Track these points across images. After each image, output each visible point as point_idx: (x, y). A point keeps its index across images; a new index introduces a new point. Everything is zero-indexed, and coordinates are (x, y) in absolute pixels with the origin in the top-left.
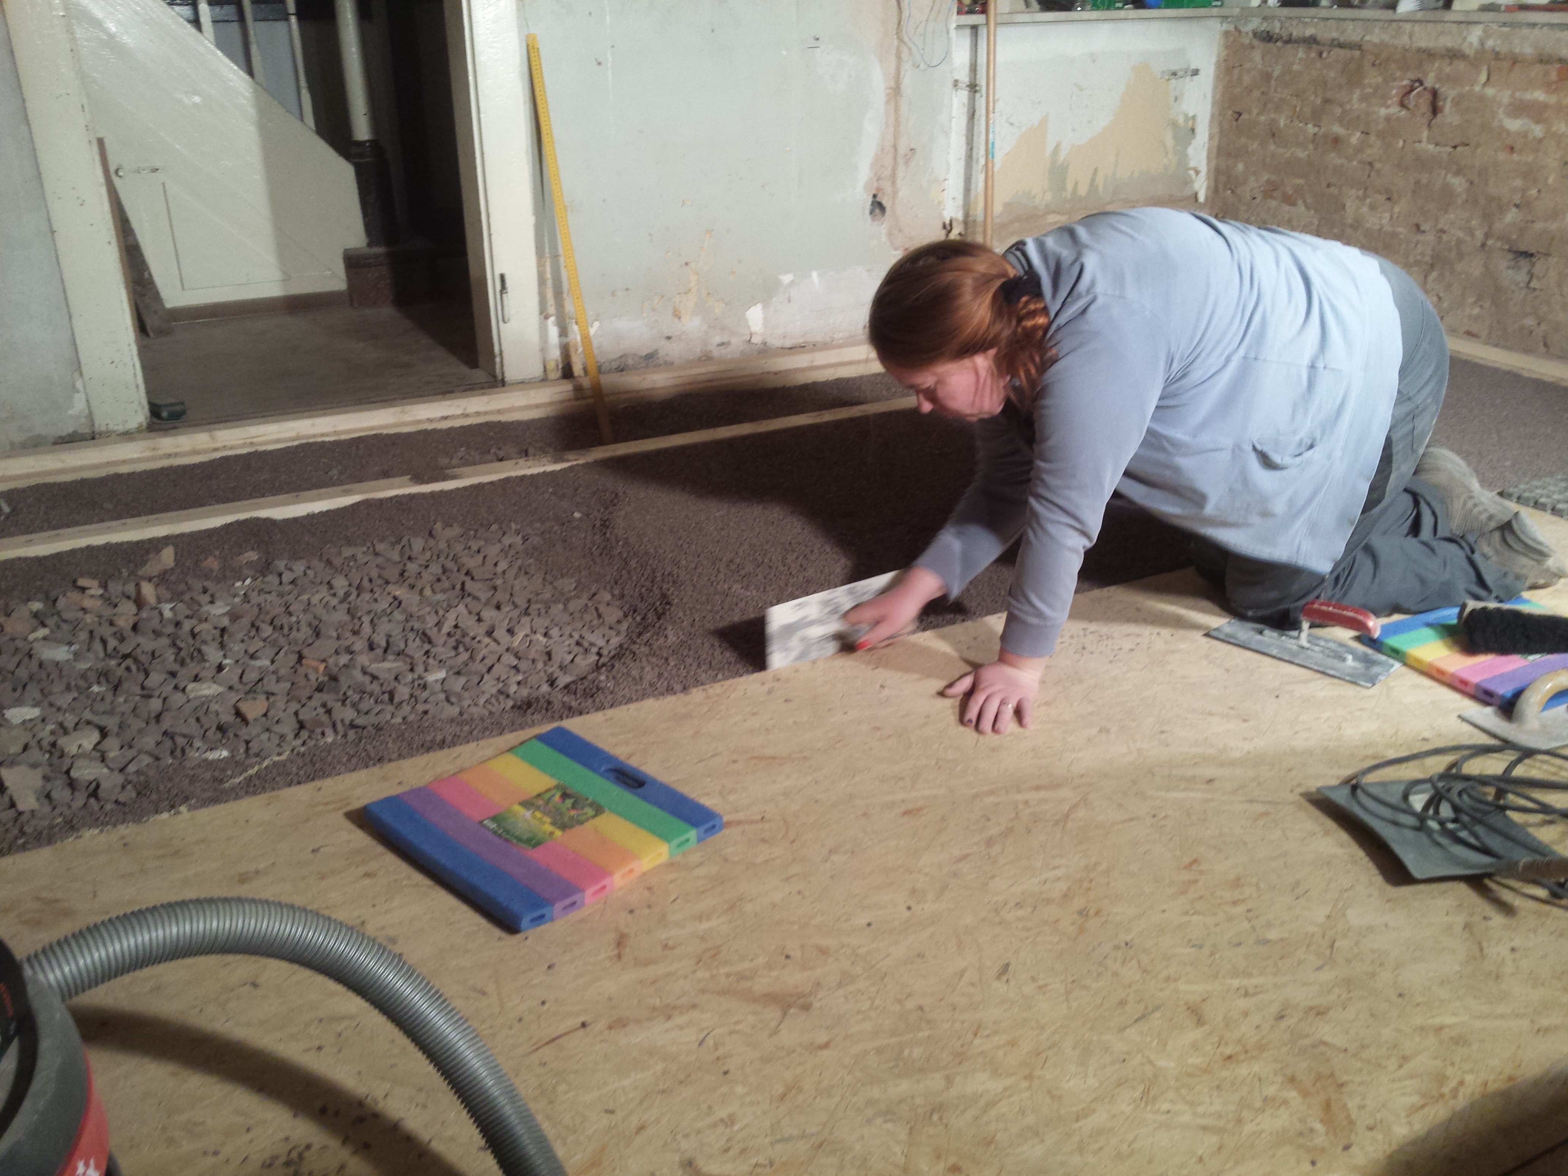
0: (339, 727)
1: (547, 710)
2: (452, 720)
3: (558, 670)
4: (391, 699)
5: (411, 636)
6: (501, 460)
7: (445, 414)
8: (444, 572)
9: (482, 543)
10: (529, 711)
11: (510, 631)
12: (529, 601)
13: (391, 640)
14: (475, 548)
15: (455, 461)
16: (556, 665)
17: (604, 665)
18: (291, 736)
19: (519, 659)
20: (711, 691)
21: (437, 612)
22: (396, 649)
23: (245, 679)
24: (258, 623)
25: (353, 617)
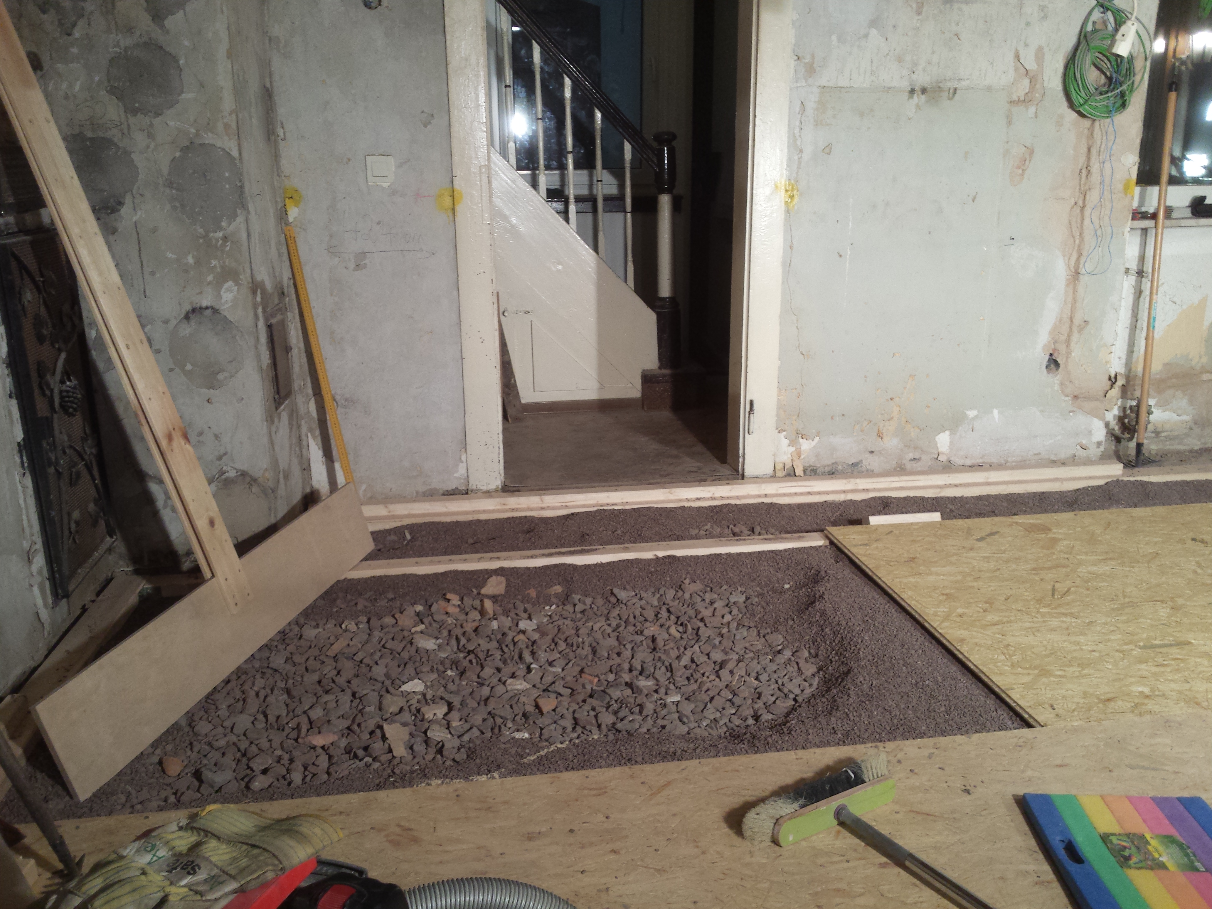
0: (603, 728)
2: (682, 737)
4: (641, 712)
5: (659, 664)
7: (698, 497)
11: (730, 672)
12: (746, 649)
13: (645, 666)
14: (708, 601)
16: (761, 704)
18: (570, 729)
19: (735, 695)
21: (679, 649)
22: (648, 672)
23: (544, 680)
24: (556, 640)
25: (620, 643)
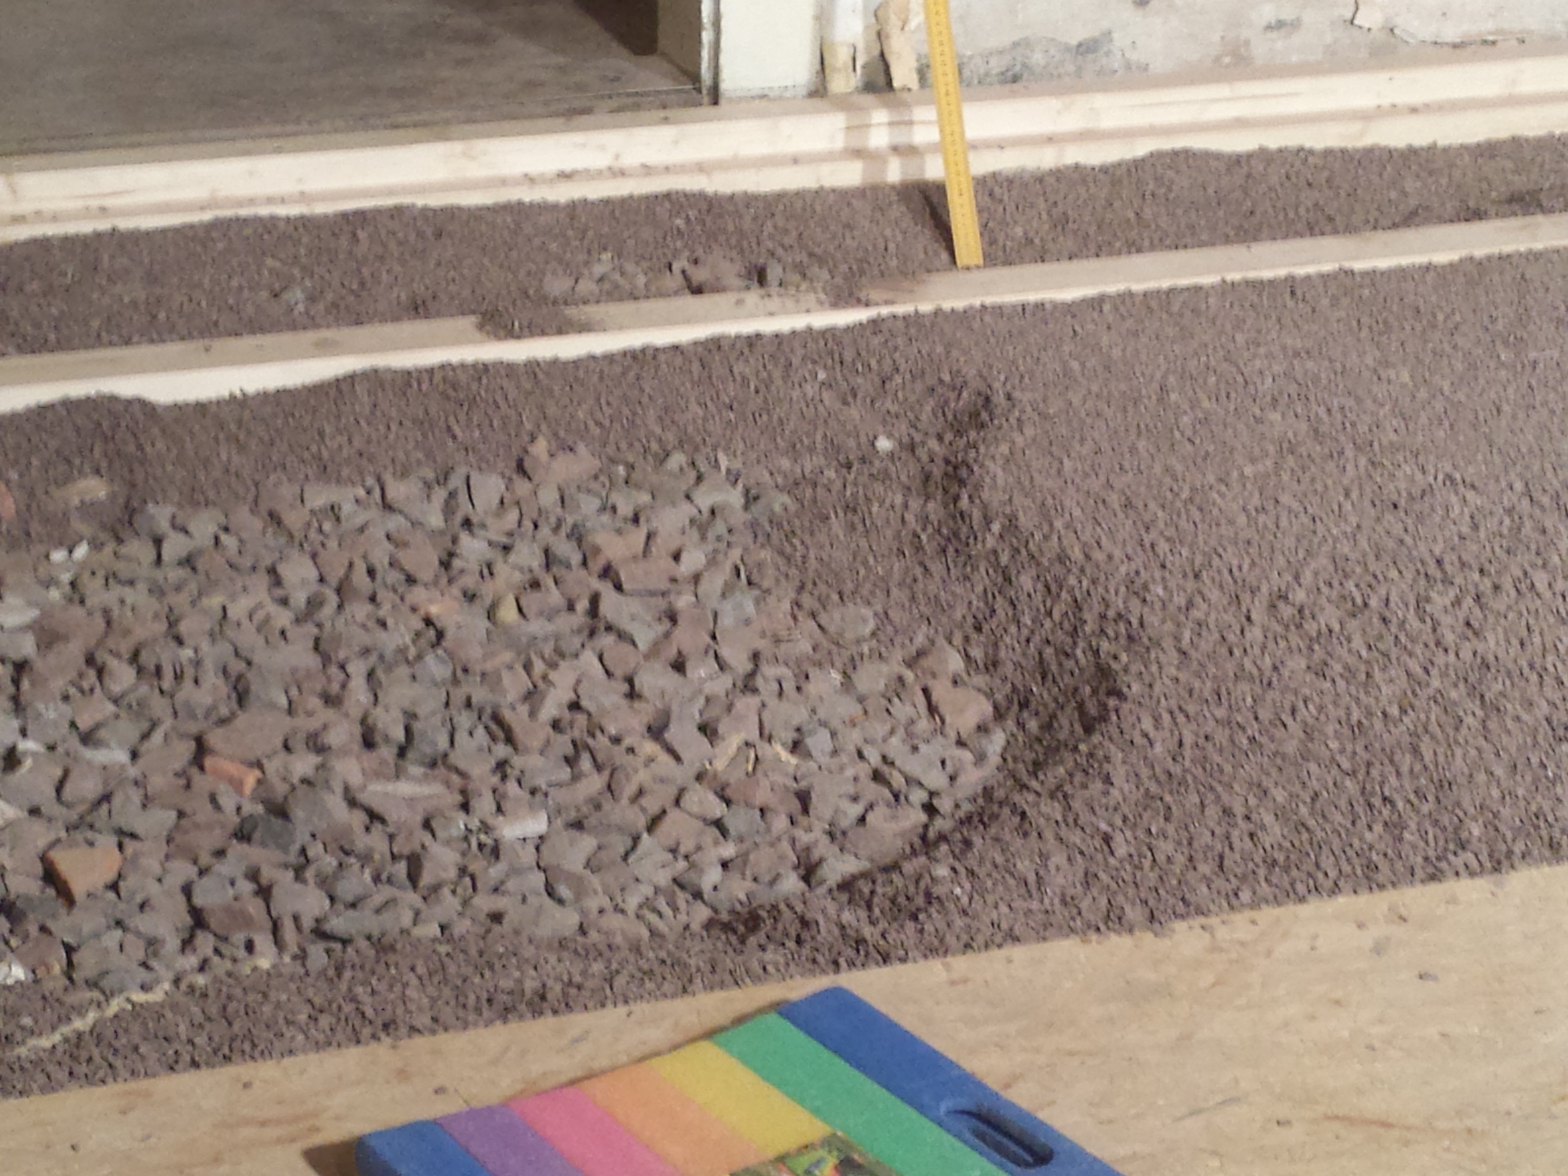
0: (289, 933)
1: (799, 941)
2: (562, 944)
3: (825, 840)
4: (413, 878)
5: (464, 720)
6: (697, 290)
7: (568, 167)
8: (548, 566)
9: (644, 498)
10: (752, 940)
11: (708, 730)
12: (756, 657)
13: (417, 726)
14: (625, 509)
15: (586, 286)
16: (819, 828)
17: (942, 837)
18: (172, 943)
19: (728, 802)
20: (1222, 933)
21: (528, 667)
22: (428, 750)
23: (68, 792)
24: (102, 656)
25: (326, 659)
